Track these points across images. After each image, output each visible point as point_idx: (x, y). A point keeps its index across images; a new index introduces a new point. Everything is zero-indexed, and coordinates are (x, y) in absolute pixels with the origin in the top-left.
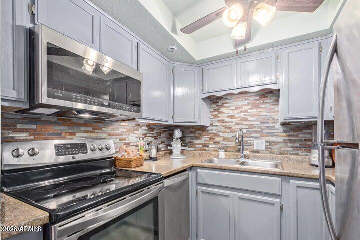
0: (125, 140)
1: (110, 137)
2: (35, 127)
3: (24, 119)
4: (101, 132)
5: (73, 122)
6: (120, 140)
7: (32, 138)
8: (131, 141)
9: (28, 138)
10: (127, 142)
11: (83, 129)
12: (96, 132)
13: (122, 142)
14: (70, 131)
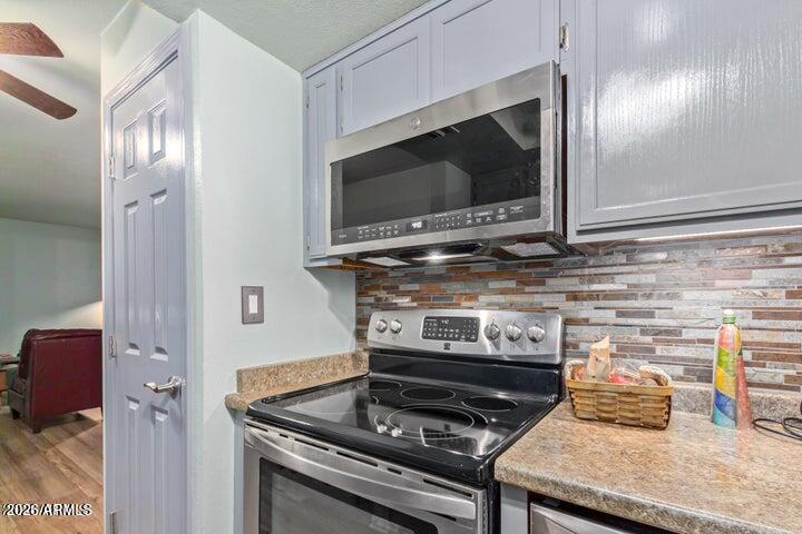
0: (651, 315)
1: (573, 303)
2: (416, 287)
3: (406, 275)
4: (540, 289)
5: (472, 271)
6: (620, 314)
7: (415, 304)
8: (686, 322)
9: (410, 305)
10: (660, 321)
11: (493, 285)
12: (527, 289)
13: (630, 321)
14: (467, 291)
